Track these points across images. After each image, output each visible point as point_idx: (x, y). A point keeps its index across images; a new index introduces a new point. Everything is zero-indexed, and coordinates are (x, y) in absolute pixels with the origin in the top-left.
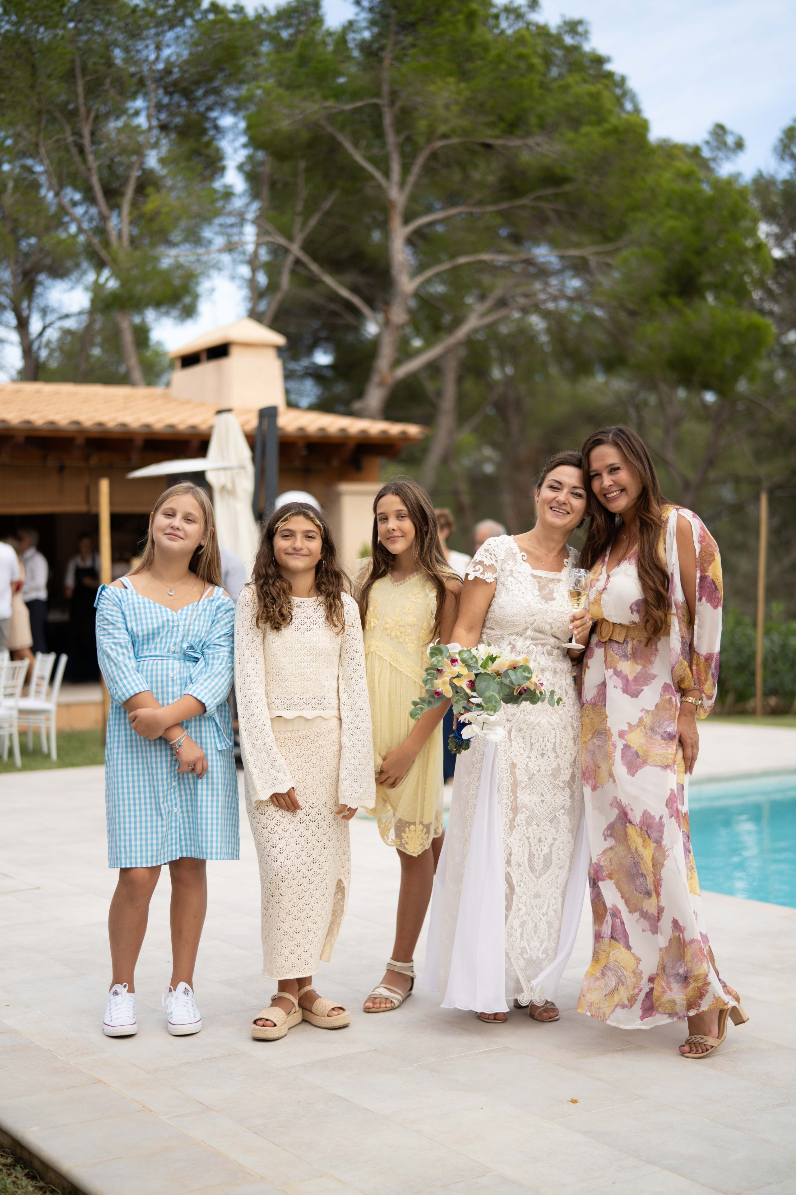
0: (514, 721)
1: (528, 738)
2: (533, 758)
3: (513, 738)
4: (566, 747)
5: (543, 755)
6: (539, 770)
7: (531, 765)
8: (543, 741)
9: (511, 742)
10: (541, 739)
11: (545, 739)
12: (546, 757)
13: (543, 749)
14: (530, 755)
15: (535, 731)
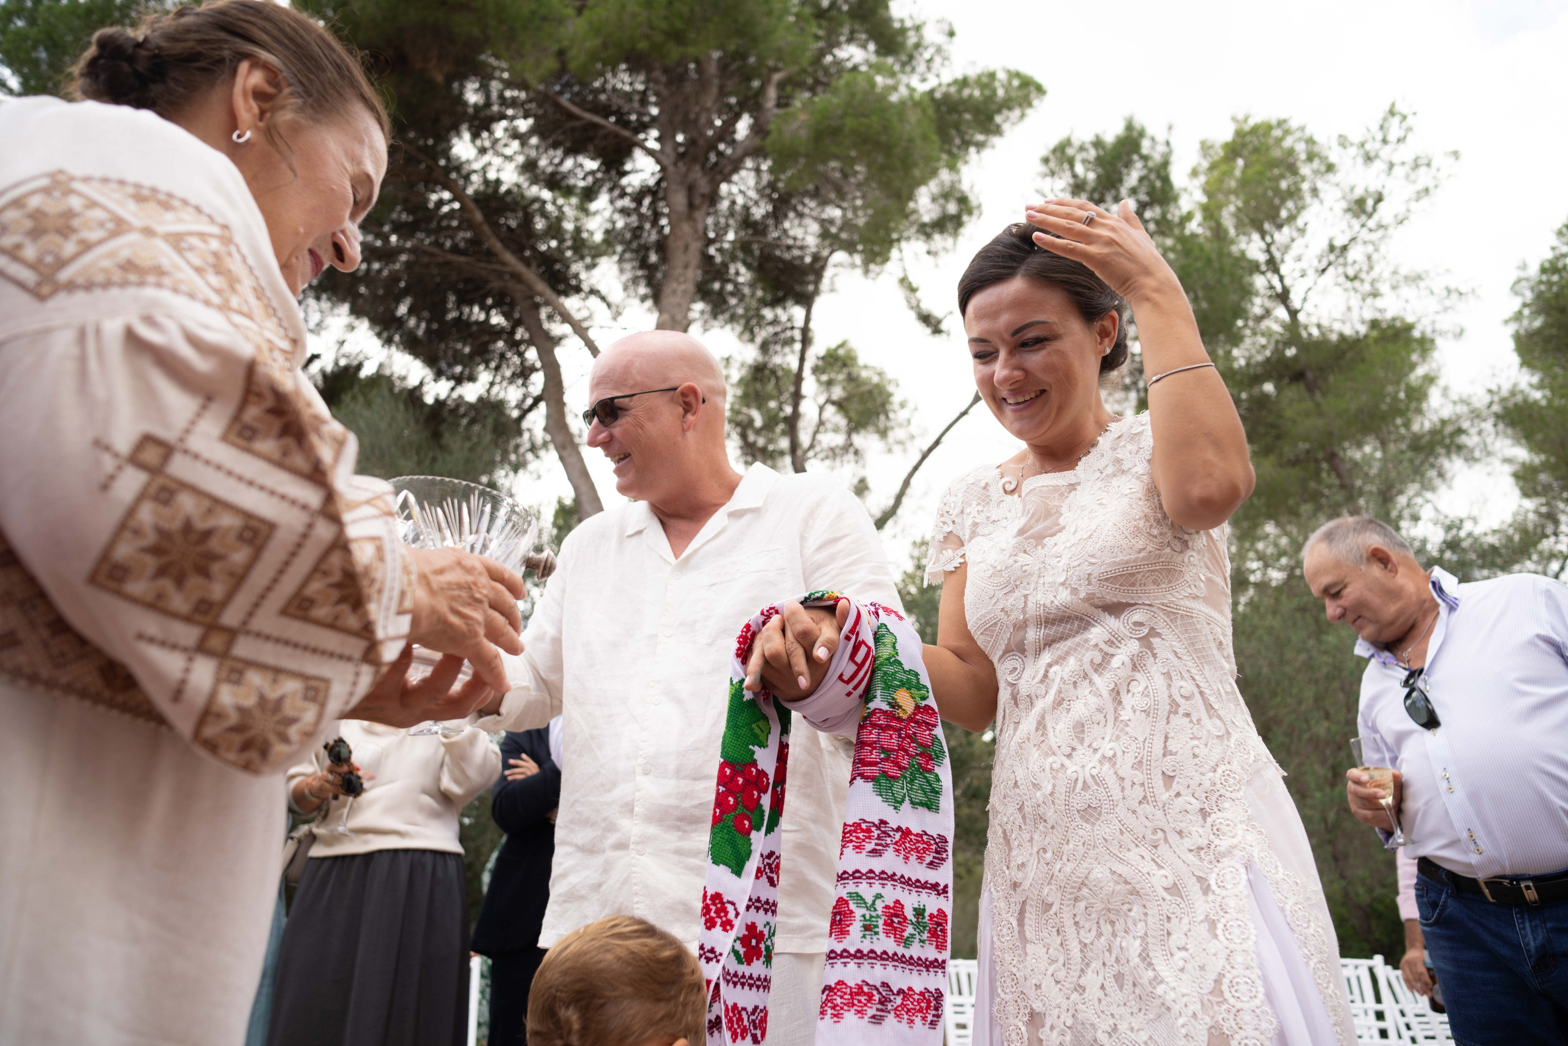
0: (1026, 885)
1: (1070, 930)
2: (1094, 992)
3: (1028, 934)
4: (1185, 949)
5: (1119, 978)
6: (1115, 1028)
7: (1088, 1014)
8: (1114, 934)
9: (1024, 948)
10: (1107, 929)
11: (1119, 927)
12: (1128, 987)
13: (1117, 960)
14: (1082, 981)
15: (1082, 905)
